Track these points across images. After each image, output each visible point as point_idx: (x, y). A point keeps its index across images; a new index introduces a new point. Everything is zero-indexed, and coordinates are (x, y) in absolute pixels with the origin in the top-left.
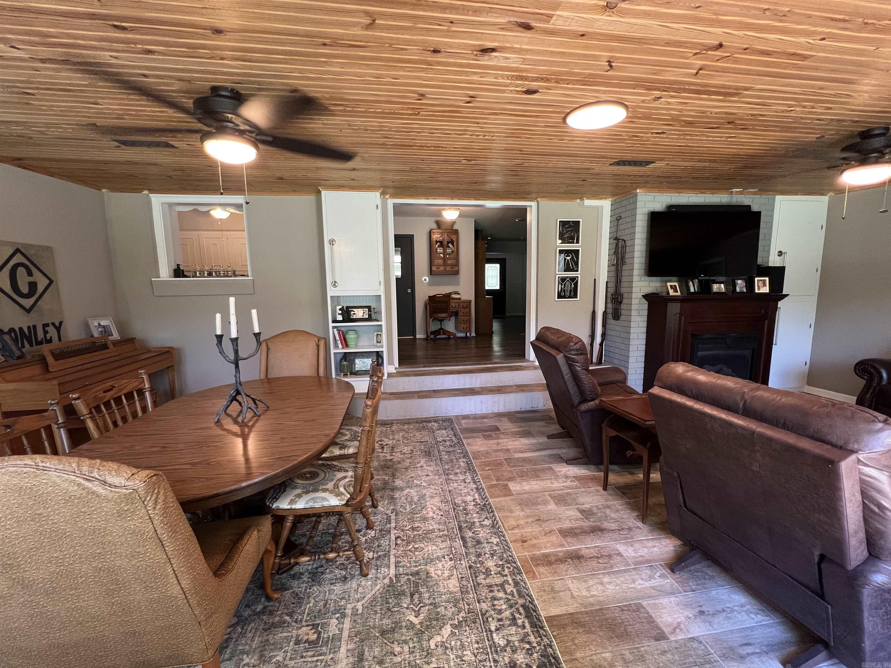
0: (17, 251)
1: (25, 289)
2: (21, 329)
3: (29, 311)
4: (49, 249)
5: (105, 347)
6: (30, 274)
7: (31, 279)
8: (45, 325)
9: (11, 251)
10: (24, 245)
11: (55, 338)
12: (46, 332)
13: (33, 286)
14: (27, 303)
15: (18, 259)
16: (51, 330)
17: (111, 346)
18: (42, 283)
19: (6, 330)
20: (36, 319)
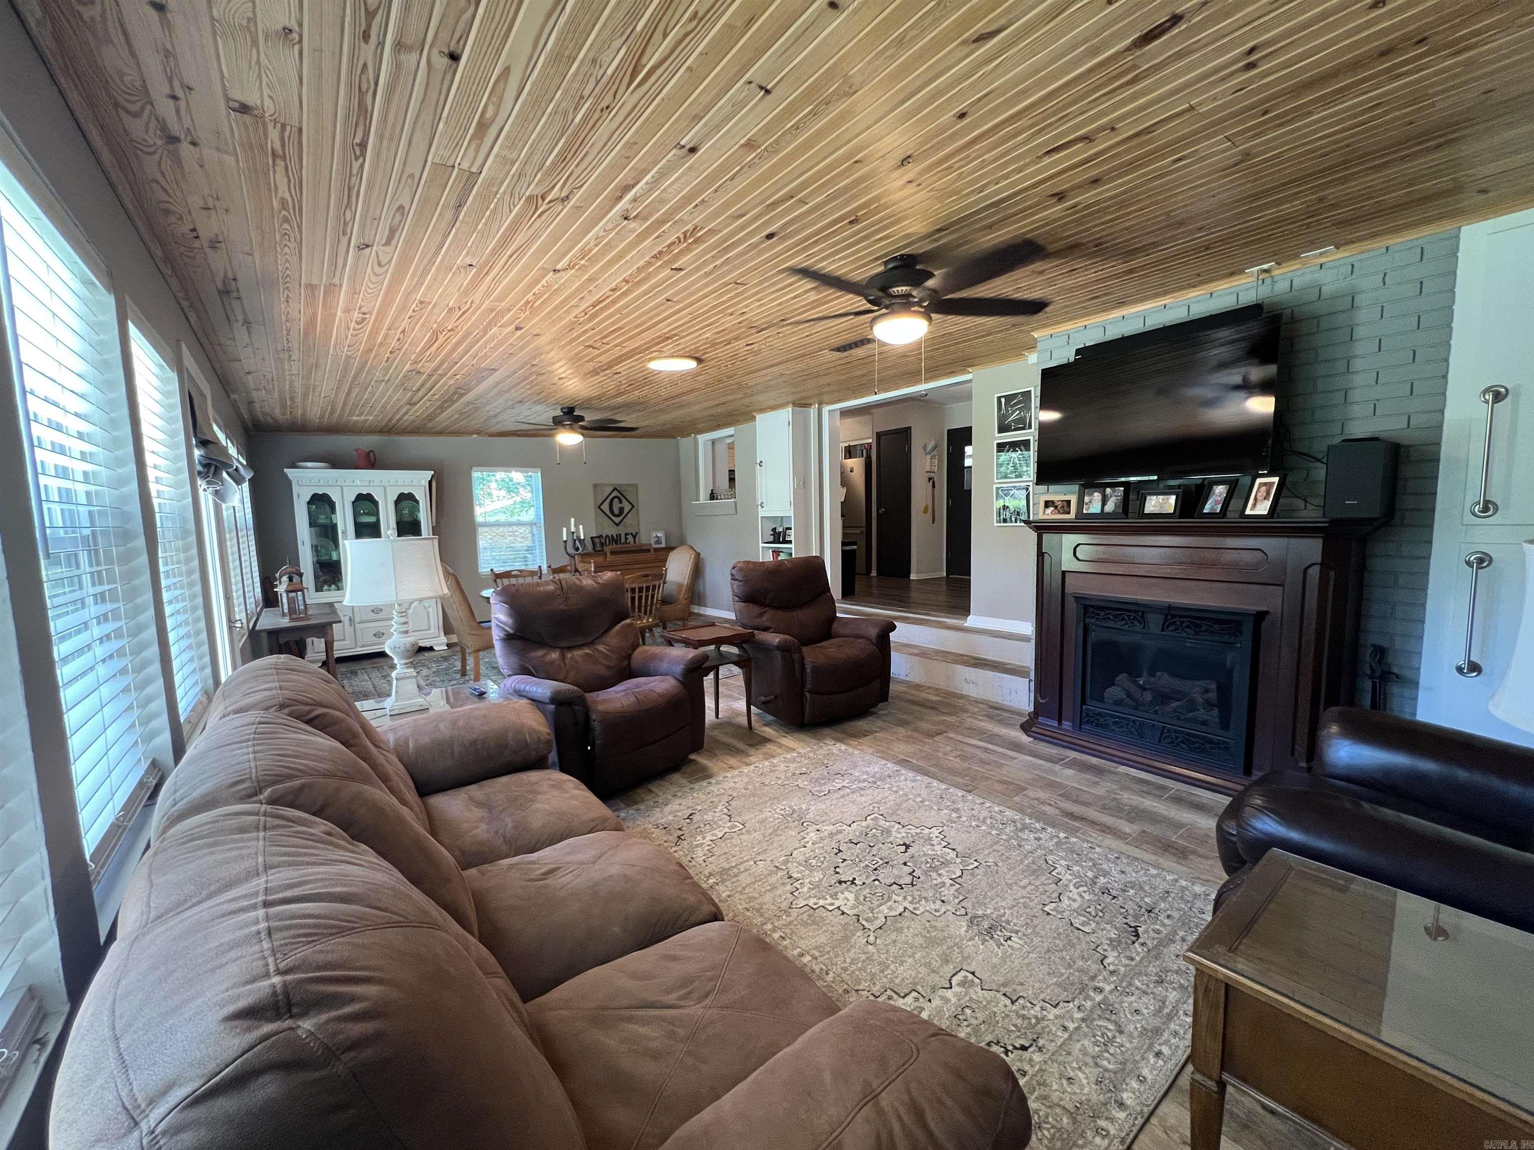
0: (615, 489)
1: (616, 512)
2: (611, 535)
3: (617, 525)
4: (636, 486)
5: (649, 551)
6: (621, 502)
7: (621, 505)
8: (627, 534)
9: (612, 489)
10: (620, 485)
11: (632, 542)
12: (626, 539)
13: (621, 510)
14: (617, 520)
15: (615, 493)
16: (630, 538)
17: (652, 551)
18: (627, 507)
19: (604, 536)
20: (621, 530)
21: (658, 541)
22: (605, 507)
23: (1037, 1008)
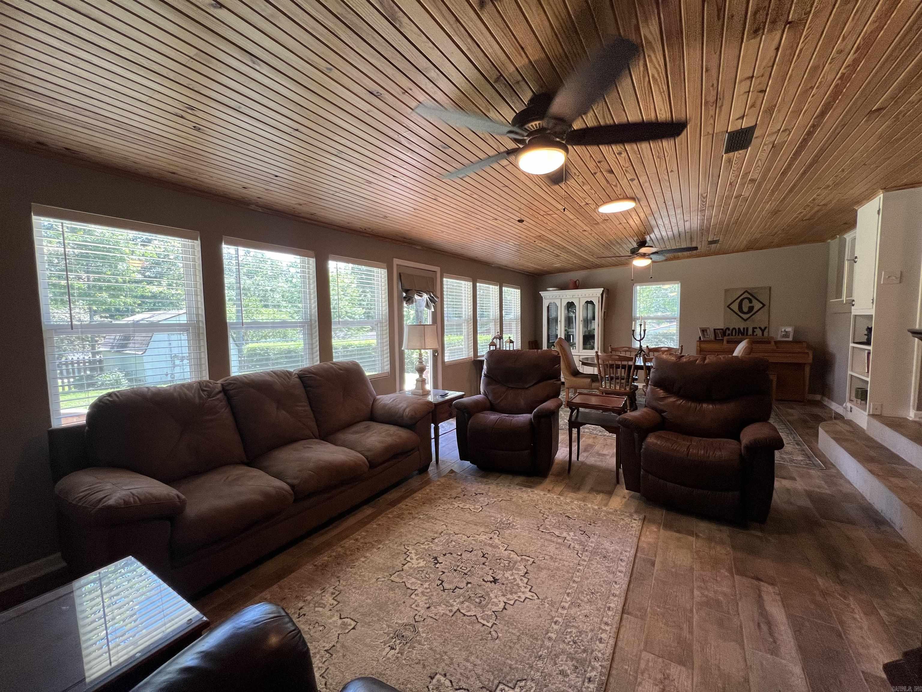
1: (745, 309)
2: (739, 329)
3: (745, 320)
4: (768, 289)
5: (769, 343)
6: (751, 301)
7: (751, 305)
8: (754, 328)
9: (742, 292)
11: (760, 335)
12: (753, 332)
13: (751, 309)
14: (745, 316)
15: (746, 295)
16: (758, 331)
18: (757, 306)
19: (731, 328)
20: (750, 325)
21: (787, 334)
22: (735, 307)
23: (320, 665)
